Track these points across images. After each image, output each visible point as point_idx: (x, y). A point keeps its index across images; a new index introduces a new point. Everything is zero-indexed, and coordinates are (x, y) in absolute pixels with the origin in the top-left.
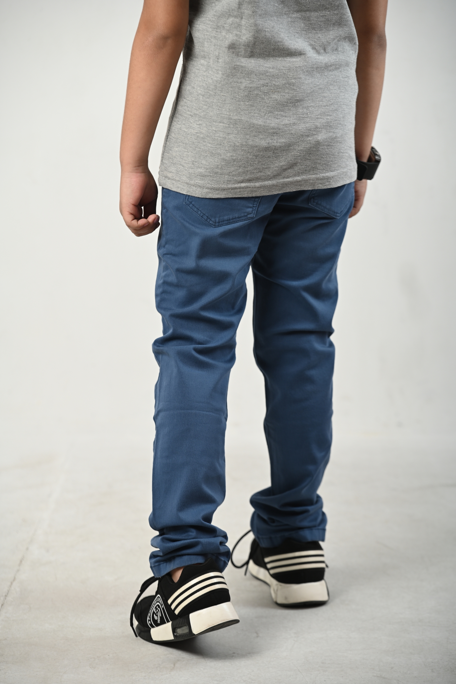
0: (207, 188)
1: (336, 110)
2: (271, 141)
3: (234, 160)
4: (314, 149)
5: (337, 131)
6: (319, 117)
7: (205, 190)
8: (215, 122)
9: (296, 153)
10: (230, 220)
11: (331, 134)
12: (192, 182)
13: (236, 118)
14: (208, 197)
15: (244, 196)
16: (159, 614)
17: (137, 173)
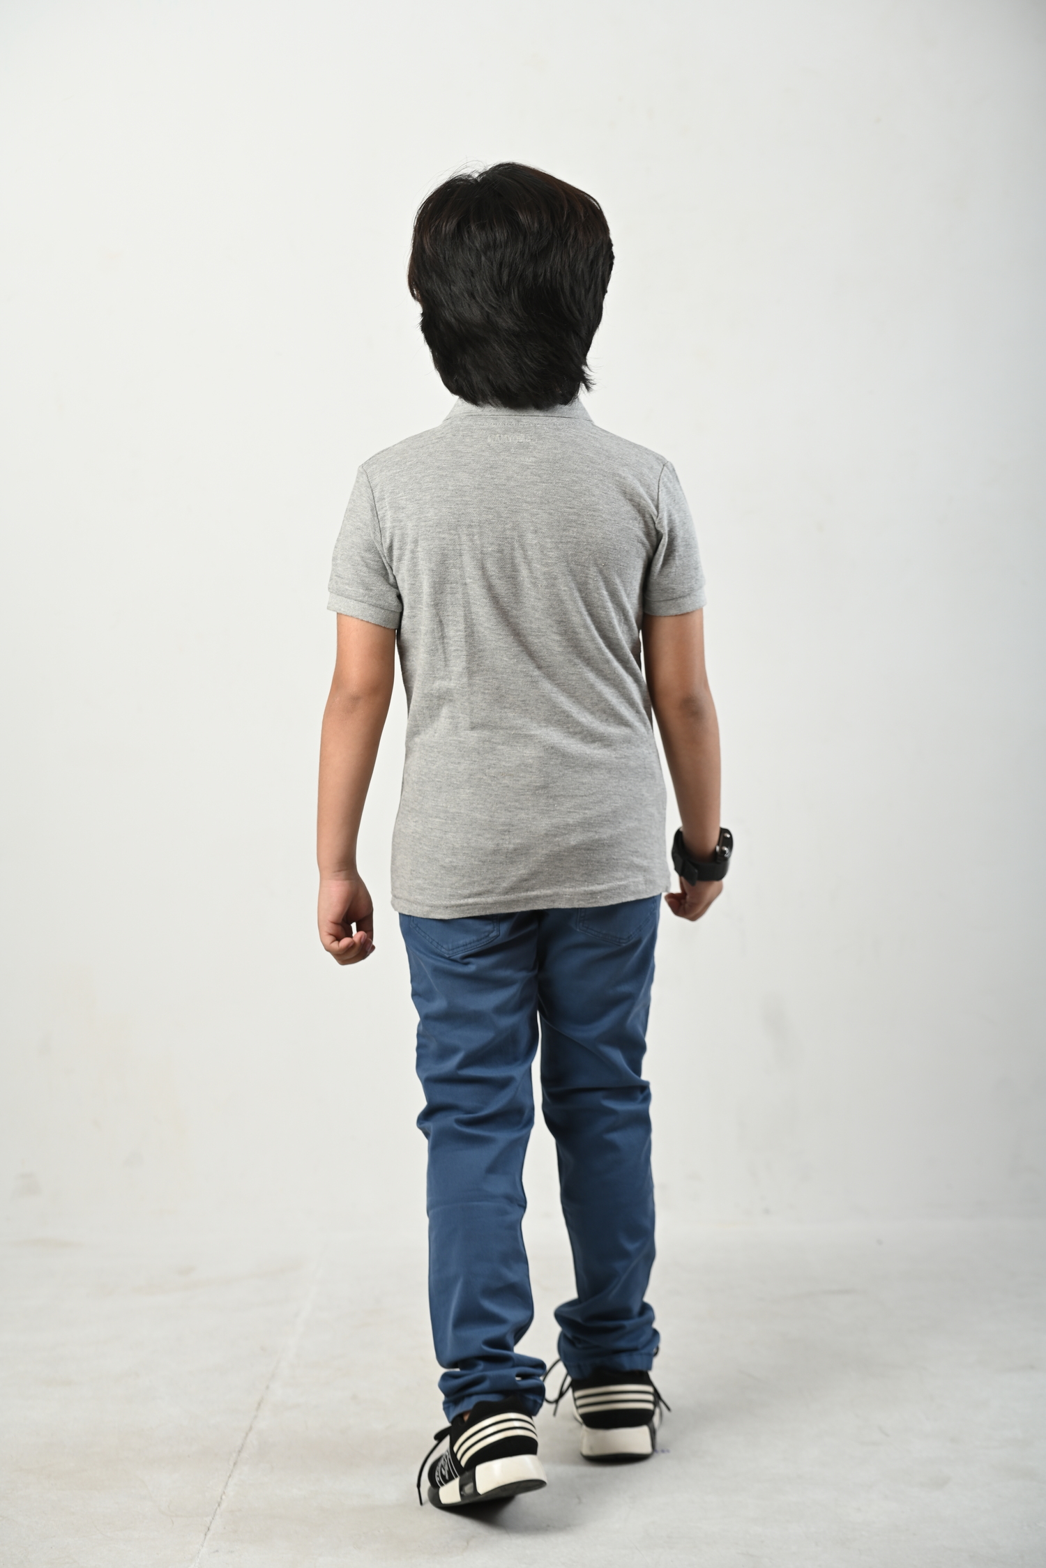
0: (427, 905)
1: (601, 802)
2: (501, 842)
3: (455, 868)
4: (566, 854)
5: (601, 830)
6: (571, 810)
7: (427, 909)
8: (431, 817)
9: (540, 858)
10: (466, 945)
11: (591, 834)
12: (412, 898)
13: (454, 810)
14: (430, 917)
15: (474, 915)
16: (446, 1468)
17: (337, 880)
